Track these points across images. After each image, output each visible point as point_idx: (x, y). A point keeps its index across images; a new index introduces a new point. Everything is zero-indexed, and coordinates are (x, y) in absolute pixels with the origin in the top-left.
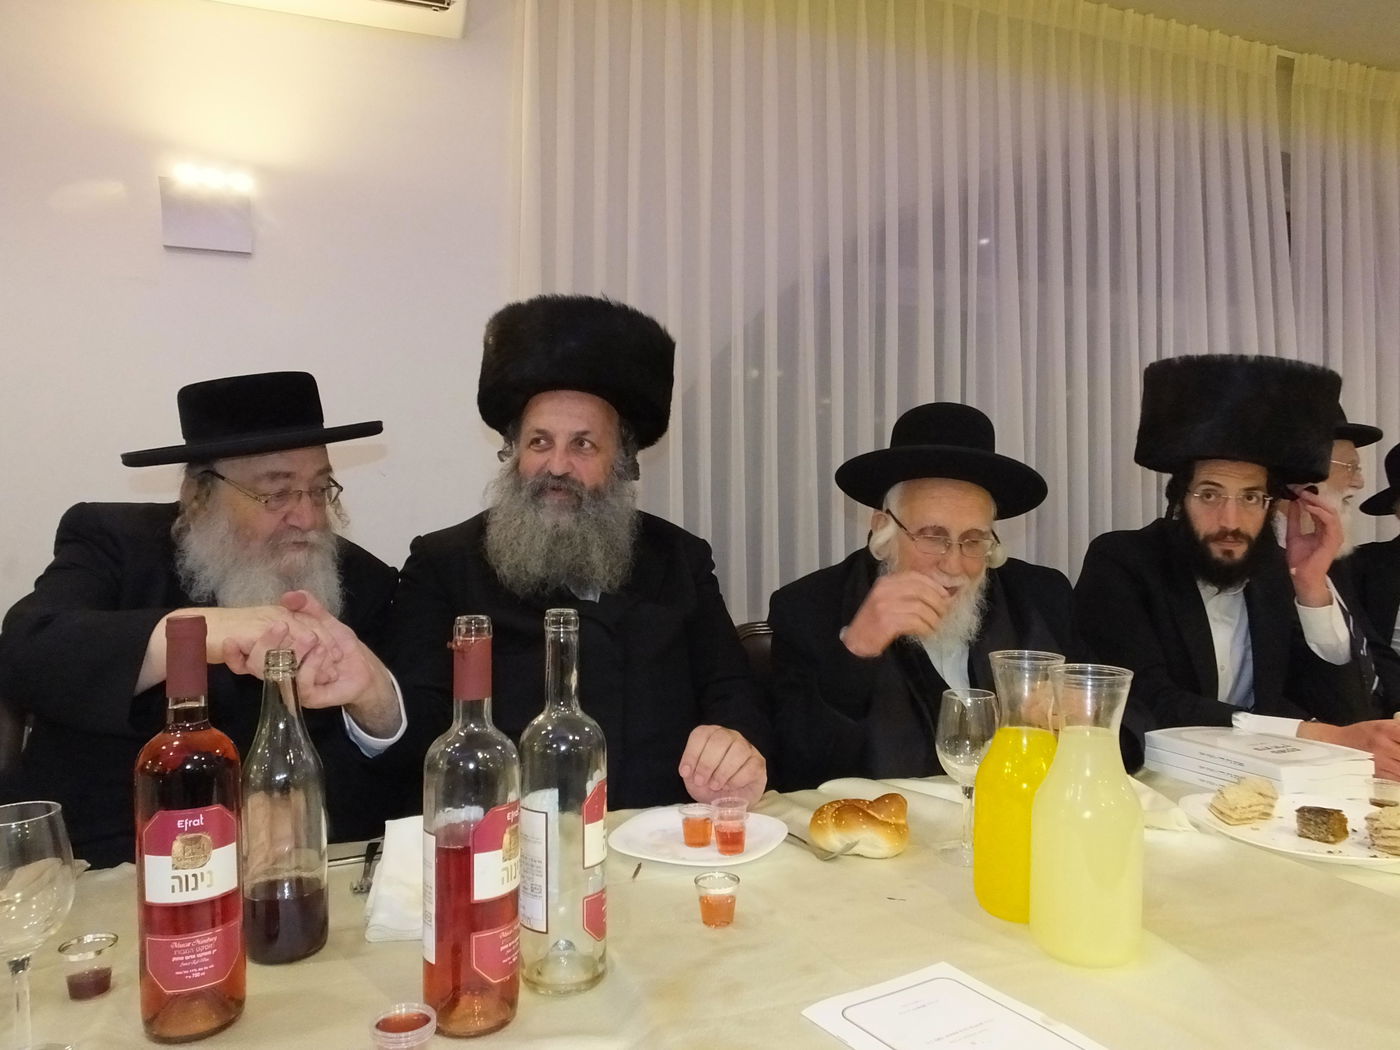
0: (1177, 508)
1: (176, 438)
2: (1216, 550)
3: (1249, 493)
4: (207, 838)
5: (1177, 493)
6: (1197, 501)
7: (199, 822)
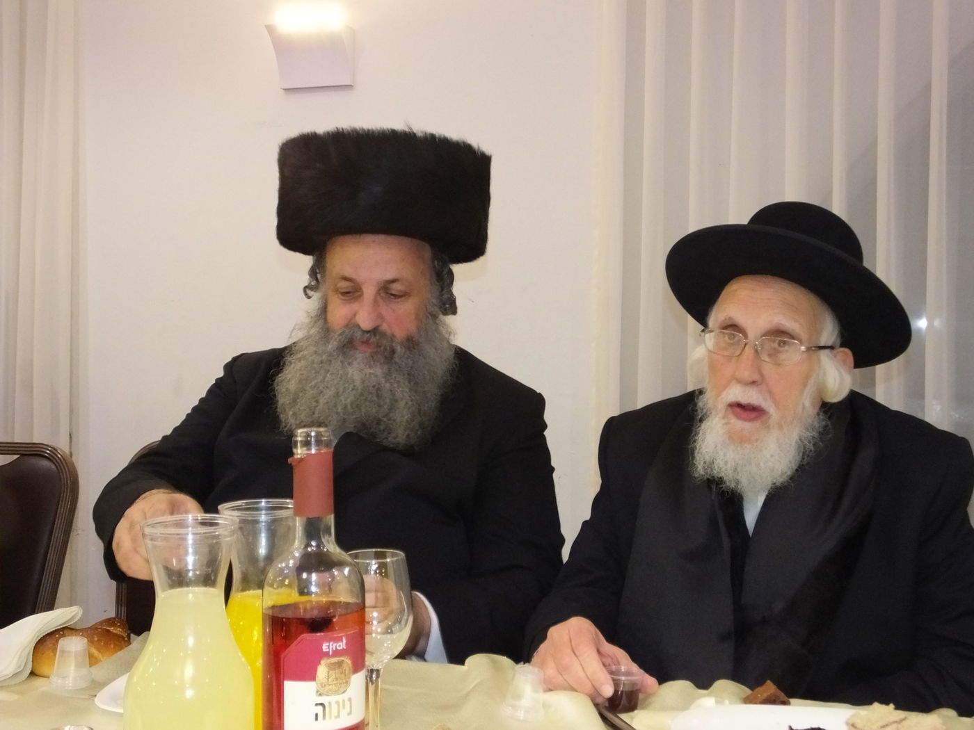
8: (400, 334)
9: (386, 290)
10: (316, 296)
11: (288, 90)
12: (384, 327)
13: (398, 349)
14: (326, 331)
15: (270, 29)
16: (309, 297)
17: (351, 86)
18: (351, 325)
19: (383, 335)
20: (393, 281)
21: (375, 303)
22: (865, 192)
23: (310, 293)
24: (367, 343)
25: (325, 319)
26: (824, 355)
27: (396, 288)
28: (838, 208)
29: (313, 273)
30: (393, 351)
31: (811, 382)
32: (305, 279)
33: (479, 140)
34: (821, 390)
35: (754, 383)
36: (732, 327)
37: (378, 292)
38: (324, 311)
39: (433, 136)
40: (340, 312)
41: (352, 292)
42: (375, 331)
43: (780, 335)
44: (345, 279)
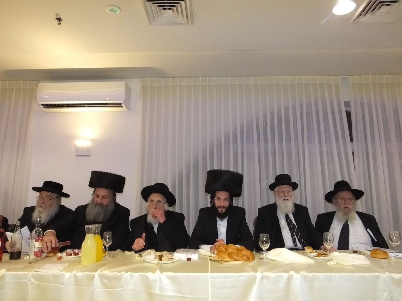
8: (105, 204)
9: (103, 197)
11: (77, 156)
12: (102, 203)
13: (104, 207)
14: (93, 202)
15: (75, 145)
16: (92, 196)
17: (89, 156)
18: (97, 202)
20: (105, 196)
21: (101, 199)
23: (93, 195)
24: (99, 205)
25: (94, 201)
26: (165, 204)
27: (105, 197)
29: (94, 192)
30: (103, 207)
31: (163, 208)
34: (165, 209)
35: (155, 208)
36: (152, 201)
38: (94, 199)
39: (114, 174)
40: (96, 199)
41: (98, 197)
42: (101, 203)
43: (159, 201)
44: (97, 194)
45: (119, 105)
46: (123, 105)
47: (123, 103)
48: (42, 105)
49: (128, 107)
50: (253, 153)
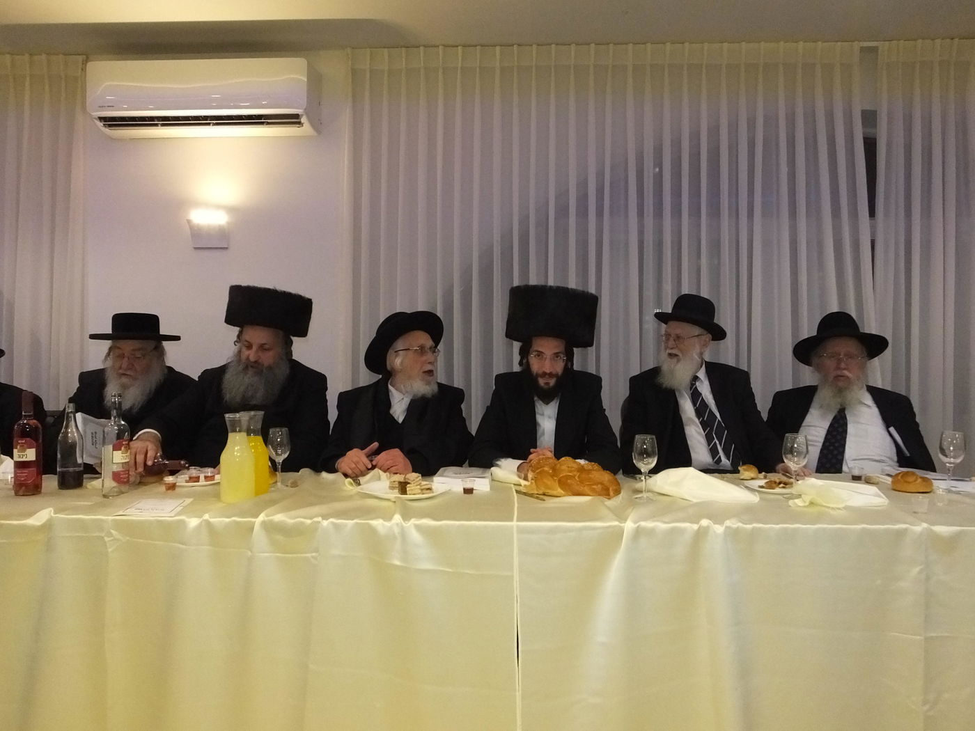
0: (524, 361)
1: (109, 331)
2: (542, 382)
3: (557, 355)
4: (25, 446)
5: (524, 352)
6: (534, 358)
7: (24, 441)
8: (266, 364)
9: (262, 347)
10: (238, 345)
11: (195, 248)
12: (260, 361)
13: (265, 371)
14: (239, 361)
15: (189, 222)
16: (235, 345)
17: (227, 248)
18: (248, 359)
19: (259, 364)
20: (265, 344)
21: (257, 351)
22: (449, 308)
23: (236, 343)
24: (253, 367)
25: (240, 356)
27: (267, 346)
28: (439, 314)
29: (239, 336)
30: (262, 371)
32: (235, 339)
33: (306, 294)
37: (259, 347)
38: (240, 352)
39: (285, 292)
40: (246, 353)
41: (249, 347)
42: (256, 362)
44: (247, 341)
45: (293, 119)
46: (303, 120)
47: (302, 115)
48: (101, 119)
49: (317, 125)
50: (627, 244)
